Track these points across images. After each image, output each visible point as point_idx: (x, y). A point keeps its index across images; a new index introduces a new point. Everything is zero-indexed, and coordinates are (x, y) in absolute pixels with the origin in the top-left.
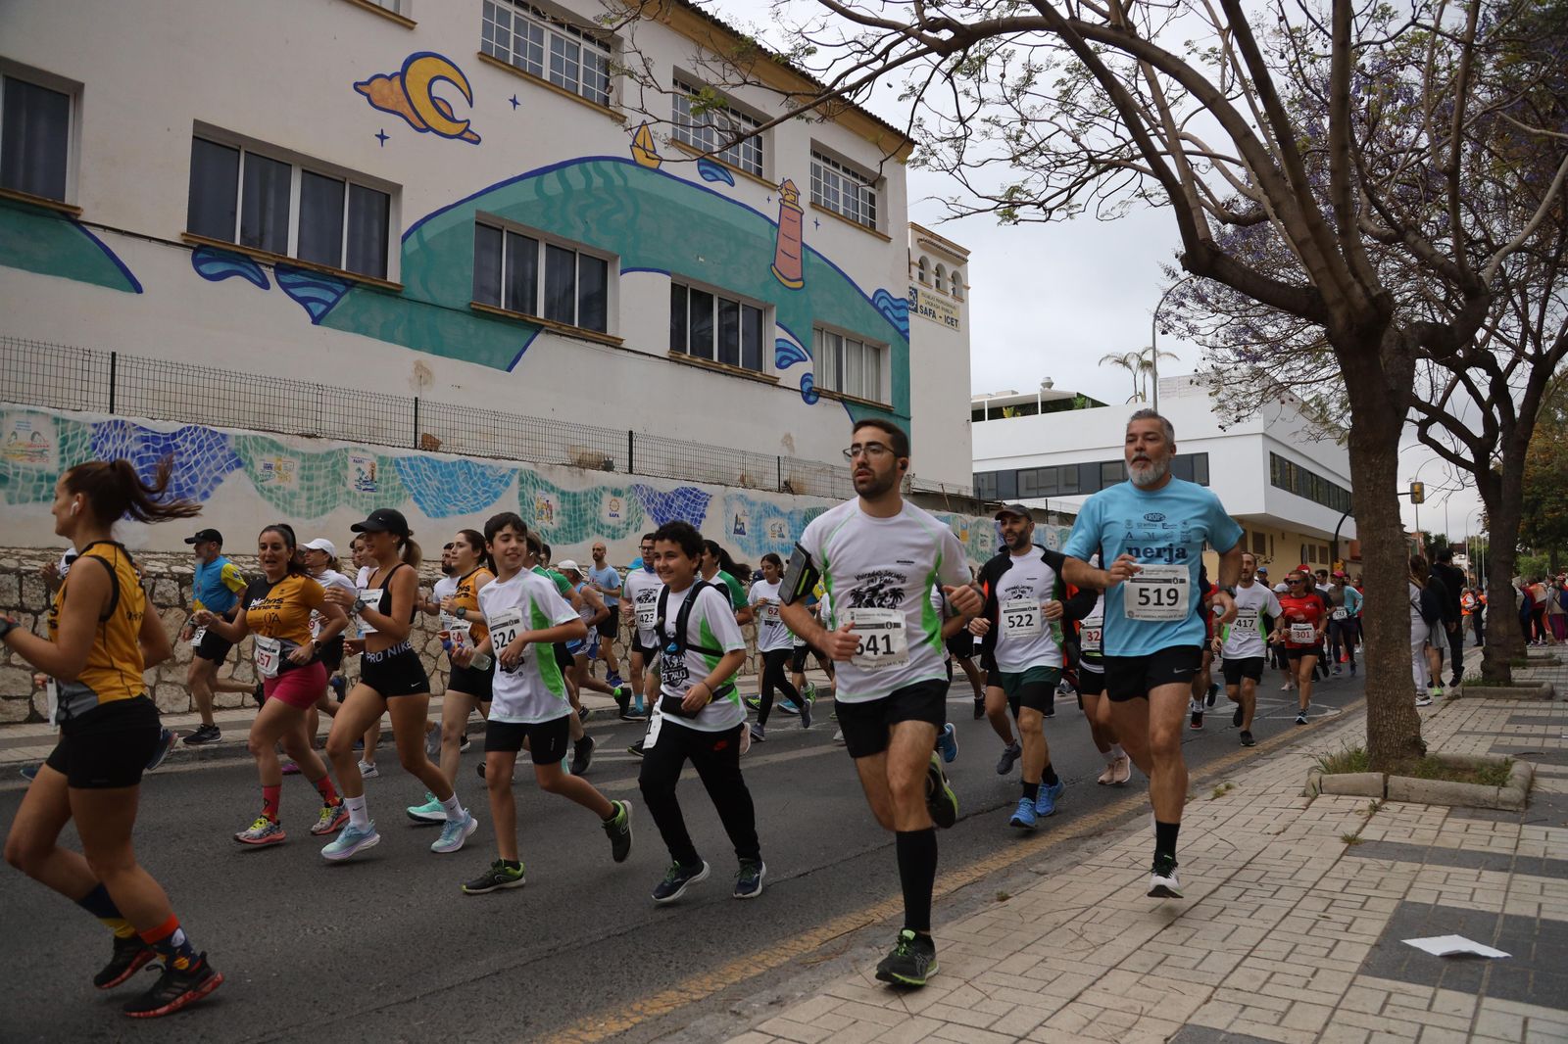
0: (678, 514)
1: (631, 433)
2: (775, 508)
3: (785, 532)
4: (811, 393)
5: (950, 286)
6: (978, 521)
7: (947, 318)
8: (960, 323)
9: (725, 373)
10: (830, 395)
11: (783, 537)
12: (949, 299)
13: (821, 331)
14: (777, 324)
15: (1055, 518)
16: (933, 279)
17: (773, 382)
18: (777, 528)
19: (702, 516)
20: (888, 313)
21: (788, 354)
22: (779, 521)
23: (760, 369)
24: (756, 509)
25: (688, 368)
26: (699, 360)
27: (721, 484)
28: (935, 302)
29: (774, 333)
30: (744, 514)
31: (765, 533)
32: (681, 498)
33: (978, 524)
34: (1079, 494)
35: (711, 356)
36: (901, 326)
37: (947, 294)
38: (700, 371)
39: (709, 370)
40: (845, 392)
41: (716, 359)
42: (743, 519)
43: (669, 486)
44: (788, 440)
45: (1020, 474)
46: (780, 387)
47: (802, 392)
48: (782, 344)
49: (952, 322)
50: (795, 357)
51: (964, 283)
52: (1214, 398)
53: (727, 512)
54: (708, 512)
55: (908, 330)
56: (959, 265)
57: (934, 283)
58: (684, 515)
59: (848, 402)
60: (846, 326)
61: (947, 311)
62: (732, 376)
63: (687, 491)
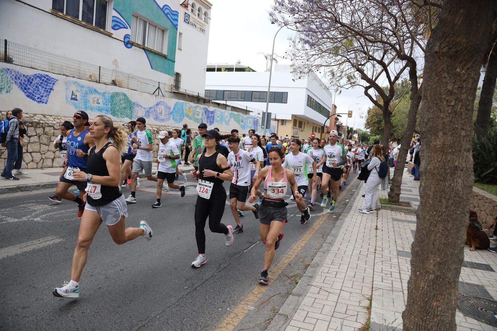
0: (36, 87)
1: (6, 41)
2: (95, 90)
3: (100, 101)
4: (129, 44)
5: (203, 17)
6: (197, 106)
7: (201, 29)
8: (206, 31)
9: (84, 26)
10: (138, 46)
11: (99, 104)
12: (202, 22)
13: (137, 18)
14: (114, 9)
15: (230, 108)
16: (197, 12)
17: (110, 35)
18: (96, 99)
19: (51, 89)
20: (169, 15)
21: (119, 24)
22: (98, 96)
23: (104, 28)
24: (84, 89)
25: (63, 20)
26: (69, 17)
27: (64, 75)
28: (197, 22)
29: (111, 13)
30: (77, 91)
31: (89, 101)
32: (38, 79)
33: (196, 107)
34: (244, 101)
35: (78, 17)
36: (175, 22)
37: (201, 19)
38: (70, 23)
39: (75, 23)
40: (146, 46)
41: (80, 19)
42: (76, 93)
43: (31, 72)
44: (115, 62)
45: (225, 92)
46: (113, 38)
47: (124, 42)
48: (115, 19)
49: (203, 31)
50: (122, 26)
51: (209, 17)
52: (292, 67)
53: (67, 89)
54: (55, 87)
55: (177, 25)
56: (208, 9)
57: (197, 14)
58: (40, 88)
59: (147, 50)
60: (148, 17)
61: (201, 26)
62: (88, 28)
63: (42, 76)
